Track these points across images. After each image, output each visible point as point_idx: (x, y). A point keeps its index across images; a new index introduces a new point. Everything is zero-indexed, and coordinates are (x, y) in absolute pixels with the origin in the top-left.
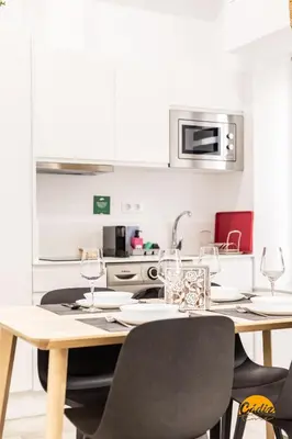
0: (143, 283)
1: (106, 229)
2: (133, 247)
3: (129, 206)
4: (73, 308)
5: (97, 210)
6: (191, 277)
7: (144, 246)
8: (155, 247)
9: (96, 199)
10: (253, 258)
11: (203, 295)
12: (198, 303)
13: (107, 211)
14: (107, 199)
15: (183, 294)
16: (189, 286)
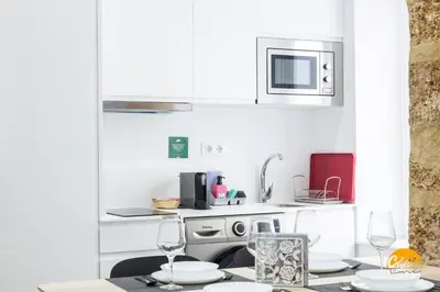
0: (228, 240)
1: (183, 176)
2: (215, 196)
3: (210, 149)
4: (149, 285)
5: (172, 154)
6: (286, 248)
7: (228, 194)
8: (240, 195)
9: (172, 140)
10: (355, 209)
11: (300, 269)
12: (294, 279)
13: (184, 154)
14: (185, 141)
15: (277, 268)
16: (283, 258)
